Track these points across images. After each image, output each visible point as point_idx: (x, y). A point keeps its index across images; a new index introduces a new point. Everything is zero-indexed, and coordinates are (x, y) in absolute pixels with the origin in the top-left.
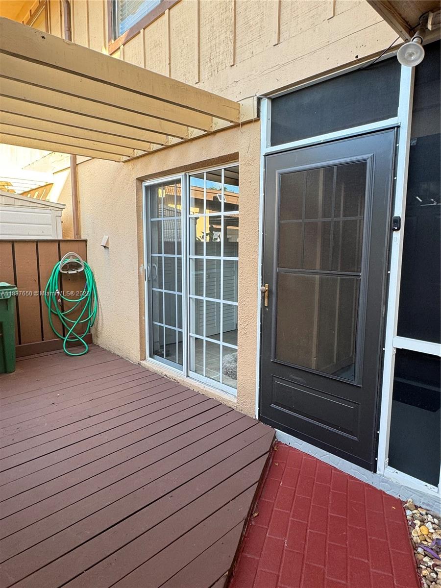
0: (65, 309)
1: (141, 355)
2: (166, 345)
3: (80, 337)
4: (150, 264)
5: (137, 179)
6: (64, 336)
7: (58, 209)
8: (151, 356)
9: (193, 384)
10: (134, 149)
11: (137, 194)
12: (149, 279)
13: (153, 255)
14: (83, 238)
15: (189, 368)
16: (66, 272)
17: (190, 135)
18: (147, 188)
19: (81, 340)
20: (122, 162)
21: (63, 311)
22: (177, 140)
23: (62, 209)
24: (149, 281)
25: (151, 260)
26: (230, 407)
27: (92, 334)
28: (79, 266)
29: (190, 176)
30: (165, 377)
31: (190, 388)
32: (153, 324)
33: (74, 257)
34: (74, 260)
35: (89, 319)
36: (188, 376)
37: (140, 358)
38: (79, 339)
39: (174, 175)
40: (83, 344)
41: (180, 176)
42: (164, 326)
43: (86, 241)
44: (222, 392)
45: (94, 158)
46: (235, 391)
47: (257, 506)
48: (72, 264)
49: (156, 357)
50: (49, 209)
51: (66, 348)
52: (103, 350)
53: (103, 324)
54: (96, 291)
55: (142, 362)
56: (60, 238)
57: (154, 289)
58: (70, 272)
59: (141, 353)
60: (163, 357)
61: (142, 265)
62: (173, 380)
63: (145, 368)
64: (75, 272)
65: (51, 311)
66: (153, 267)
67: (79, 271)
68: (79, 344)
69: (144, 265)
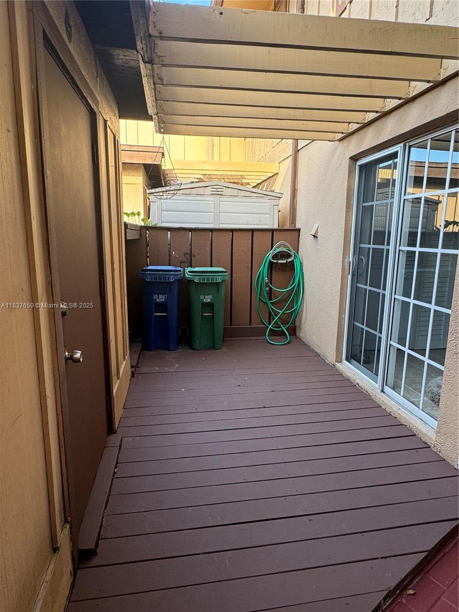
0: (272, 298)
1: (336, 356)
2: (364, 351)
3: (284, 327)
4: (357, 256)
5: (350, 158)
6: (270, 324)
7: (276, 198)
8: (347, 359)
9: (385, 401)
10: (349, 123)
11: (349, 176)
12: (354, 273)
13: (362, 246)
14: (297, 227)
15: (385, 382)
16: (276, 261)
17: (411, 92)
18: (360, 166)
19: (285, 330)
20: (337, 141)
21: (271, 299)
22: (396, 102)
23: (280, 198)
24: (353, 275)
25: (358, 251)
26: (426, 443)
27: (296, 326)
28: (289, 256)
29: (410, 147)
30: (357, 385)
31: (382, 406)
32: (354, 324)
33: (285, 246)
34: (285, 250)
35: (294, 310)
36: (382, 391)
37: (335, 359)
38: (283, 330)
39: (392, 148)
40: (286, 335)
41: (398, 148)
42: (365, 328)
43: (299, 230)
44: (419, 421)
45: (313, 140)
46: (435, 424)
47: (417, 582)
48: (284, 253)
49: (353, 361)
50: (268, 198)
51: (268, 336)
52: (304, 344)
53: (306, 318)
54: (303, 282)
55: (336, 363)
56: (276, 227)
57: (359, 285)
58: (279, 262)
59: (337, 354)
60: (360, 363)
61: (348, 257)
62: (365, 392)
63: (338, 371)
64: (285, 261)
65: (260, 298)
66: (360, 260)
67: (289, 260)
68: (282, 334)
69: (349, 257)
